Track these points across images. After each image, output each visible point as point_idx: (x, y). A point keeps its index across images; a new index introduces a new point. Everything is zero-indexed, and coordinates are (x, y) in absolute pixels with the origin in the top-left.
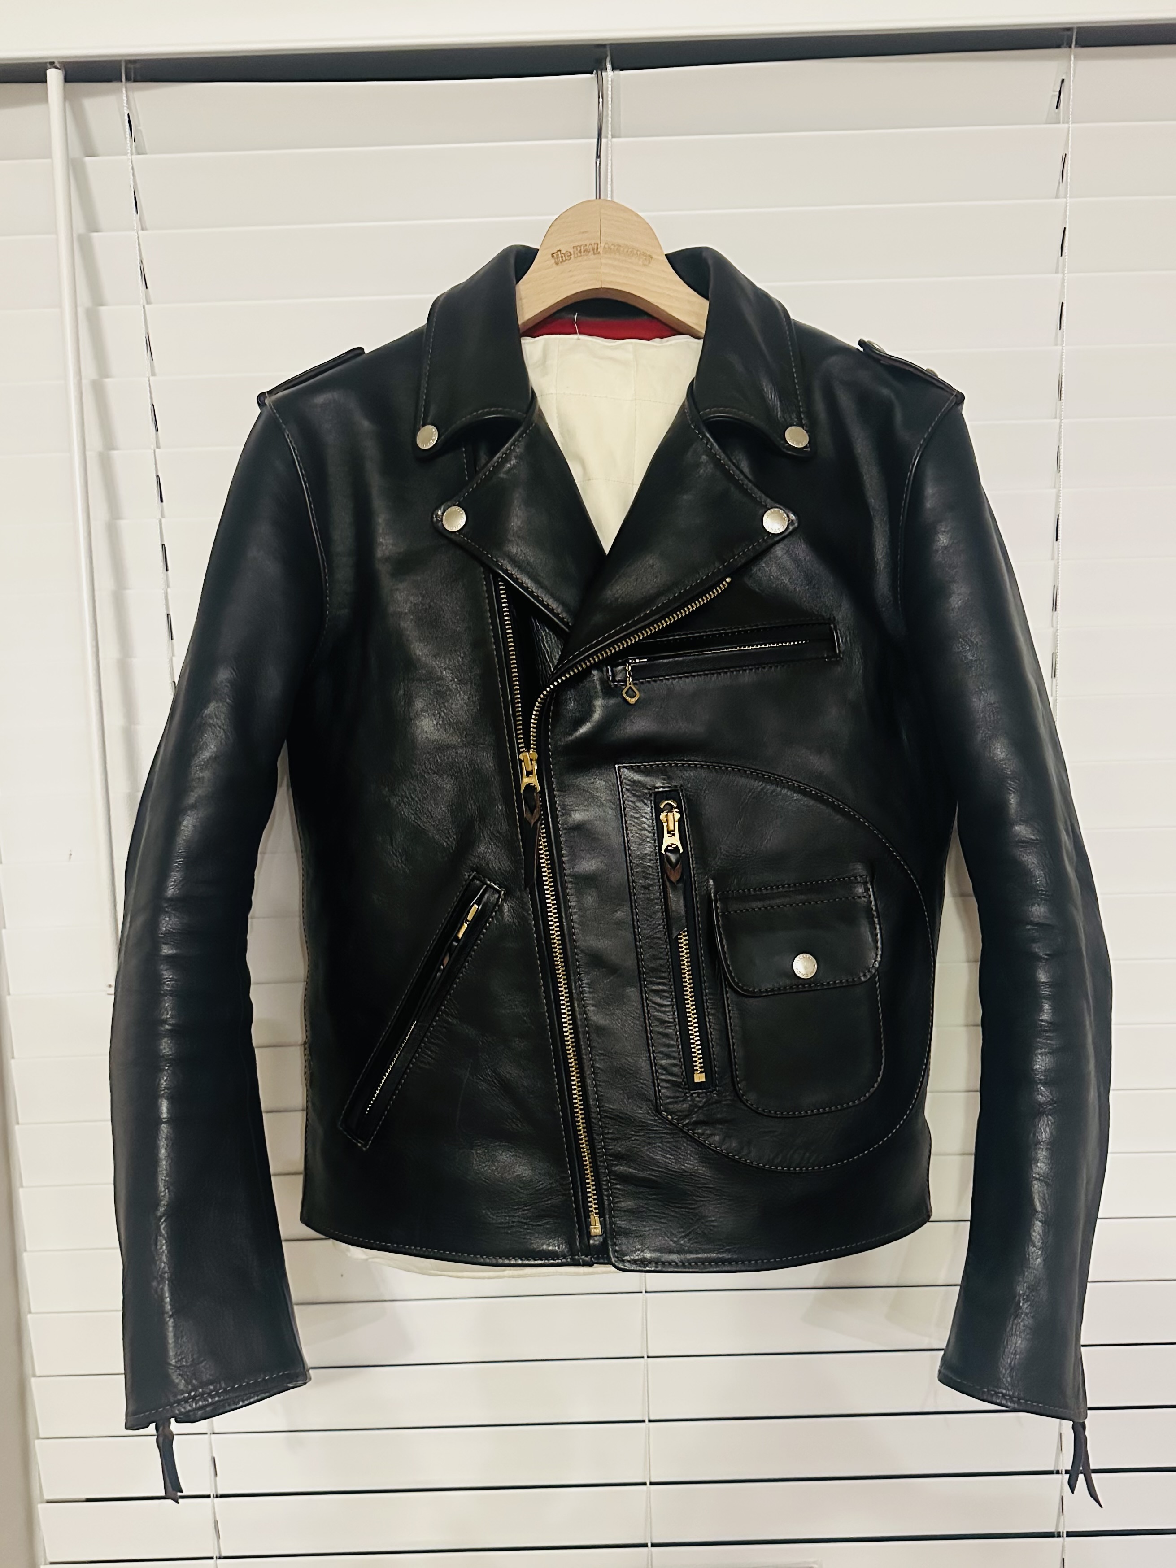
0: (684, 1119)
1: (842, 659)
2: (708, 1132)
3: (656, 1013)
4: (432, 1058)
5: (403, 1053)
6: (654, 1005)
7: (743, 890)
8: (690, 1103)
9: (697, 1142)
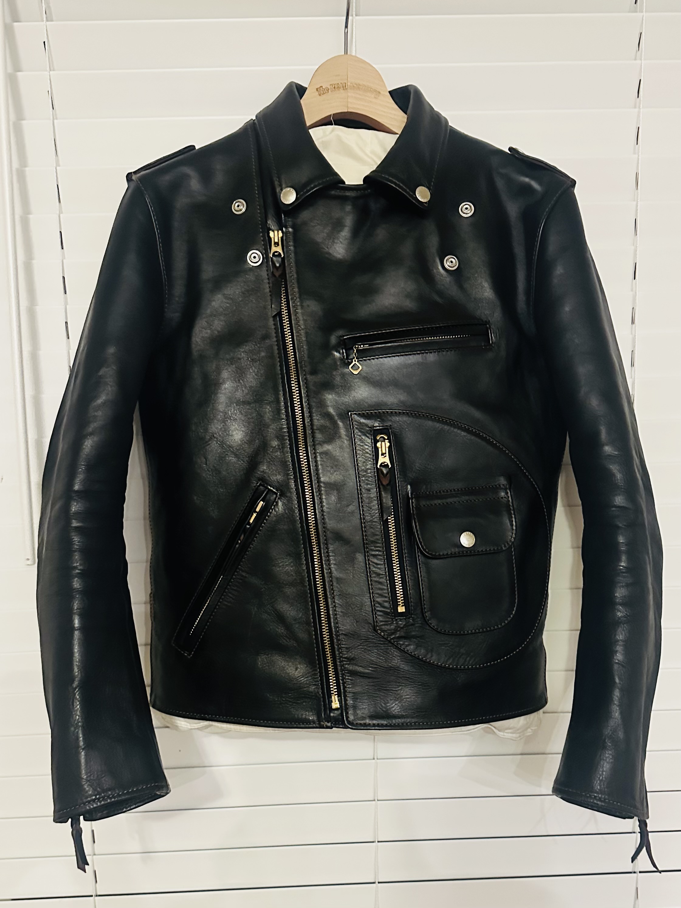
0: (391, 635)
1: (494, 347)
2: (406, 643)
3: (374, 569)
4: (233, 599)
5: (214, 596)
6: (373, 564)
7: (429, 492)
8: (395, 625)
9: (399, 649)
